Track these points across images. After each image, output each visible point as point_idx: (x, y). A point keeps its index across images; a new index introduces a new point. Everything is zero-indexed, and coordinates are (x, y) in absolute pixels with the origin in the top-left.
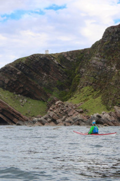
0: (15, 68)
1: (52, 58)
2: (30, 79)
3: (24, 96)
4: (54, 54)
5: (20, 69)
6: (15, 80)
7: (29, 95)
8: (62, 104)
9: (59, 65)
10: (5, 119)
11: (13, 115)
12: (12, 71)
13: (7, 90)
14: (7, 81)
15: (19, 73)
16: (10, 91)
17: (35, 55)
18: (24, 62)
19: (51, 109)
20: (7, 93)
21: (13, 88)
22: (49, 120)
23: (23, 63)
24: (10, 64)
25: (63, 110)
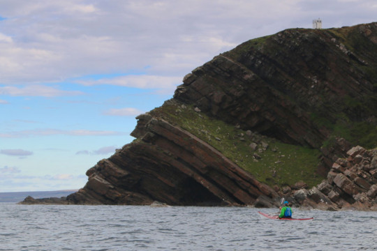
0: (239, 65)
1: (334, 40)
2: (277, 93)
3: (262, 133)
4: (338, 30)
5: (252, 67)
6: (238, 94)
7: (274, 132)
8: (366, 155)
9: (351, 57)
10: (214, 191)
11: (234, 180)
12: (230, 72)
13: (218, 118)
14: (218, 96)
15: (249, 76)
16: (228, 122)
17: (290, 30)
18: (261, 48)
19: (336, 166)
20: (219, 126)
21: (233, 113)
22: (333, 194)
23: (259, 53)
24: (226, 54)
25: (368, 170)
